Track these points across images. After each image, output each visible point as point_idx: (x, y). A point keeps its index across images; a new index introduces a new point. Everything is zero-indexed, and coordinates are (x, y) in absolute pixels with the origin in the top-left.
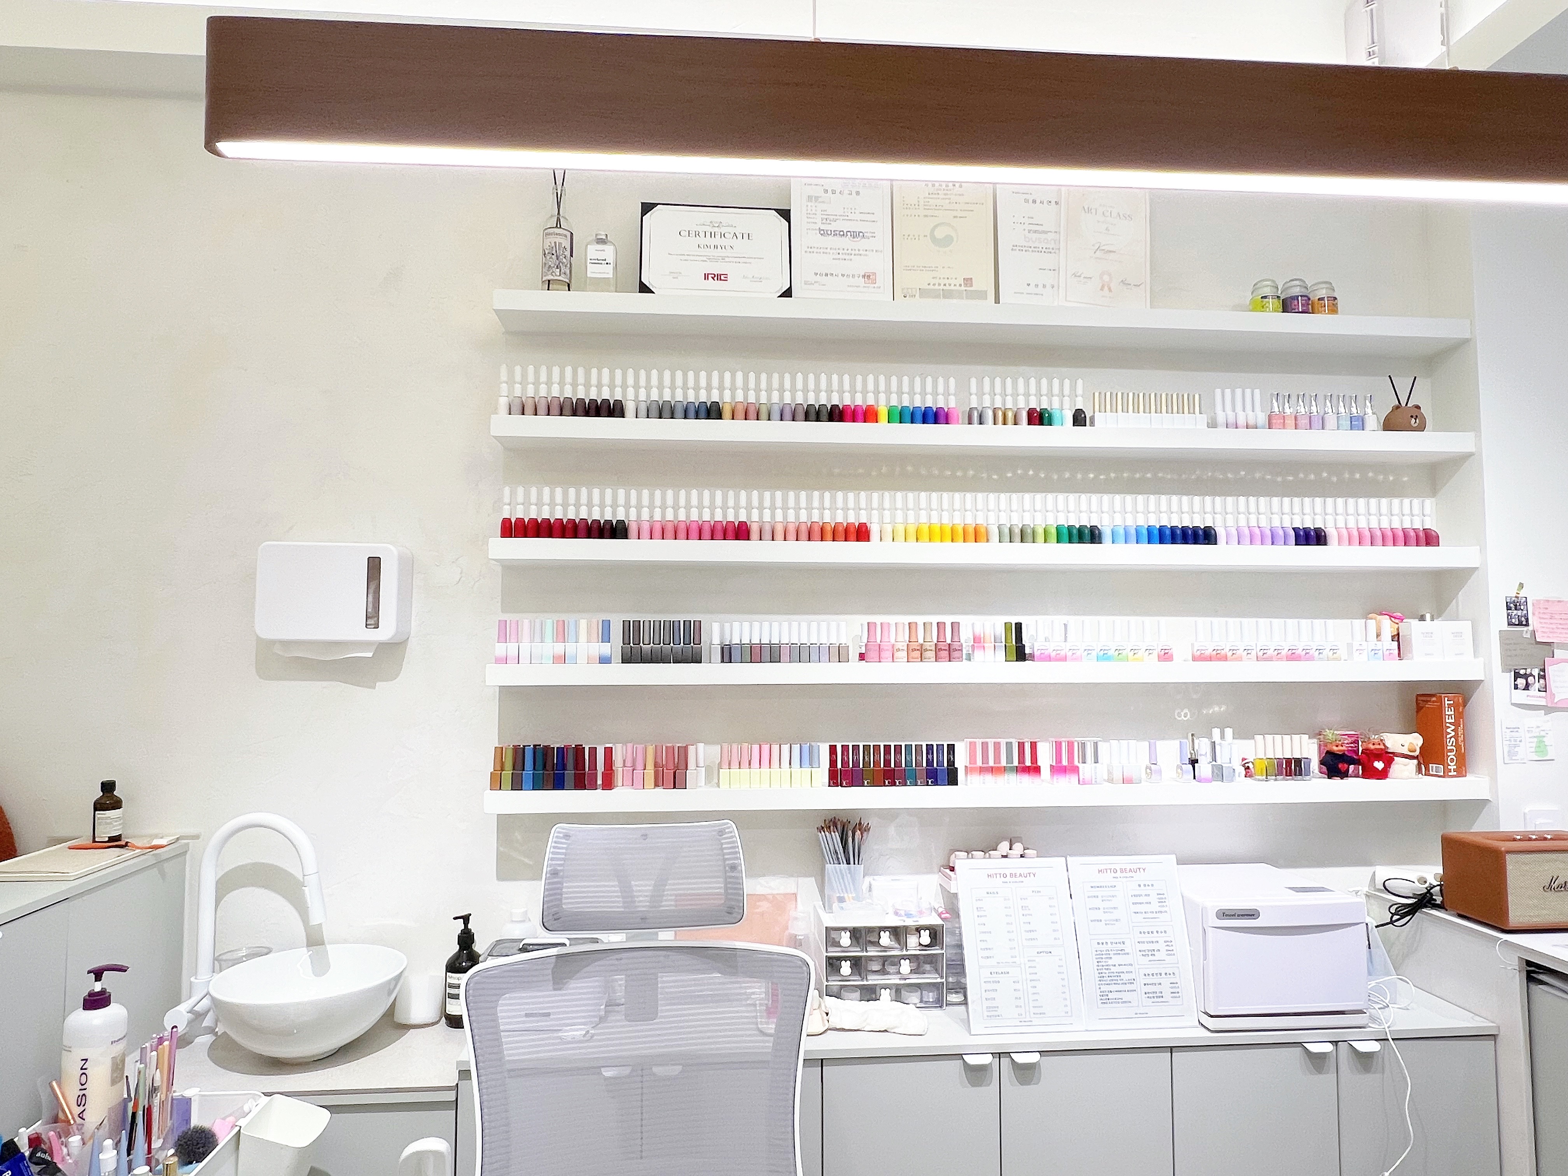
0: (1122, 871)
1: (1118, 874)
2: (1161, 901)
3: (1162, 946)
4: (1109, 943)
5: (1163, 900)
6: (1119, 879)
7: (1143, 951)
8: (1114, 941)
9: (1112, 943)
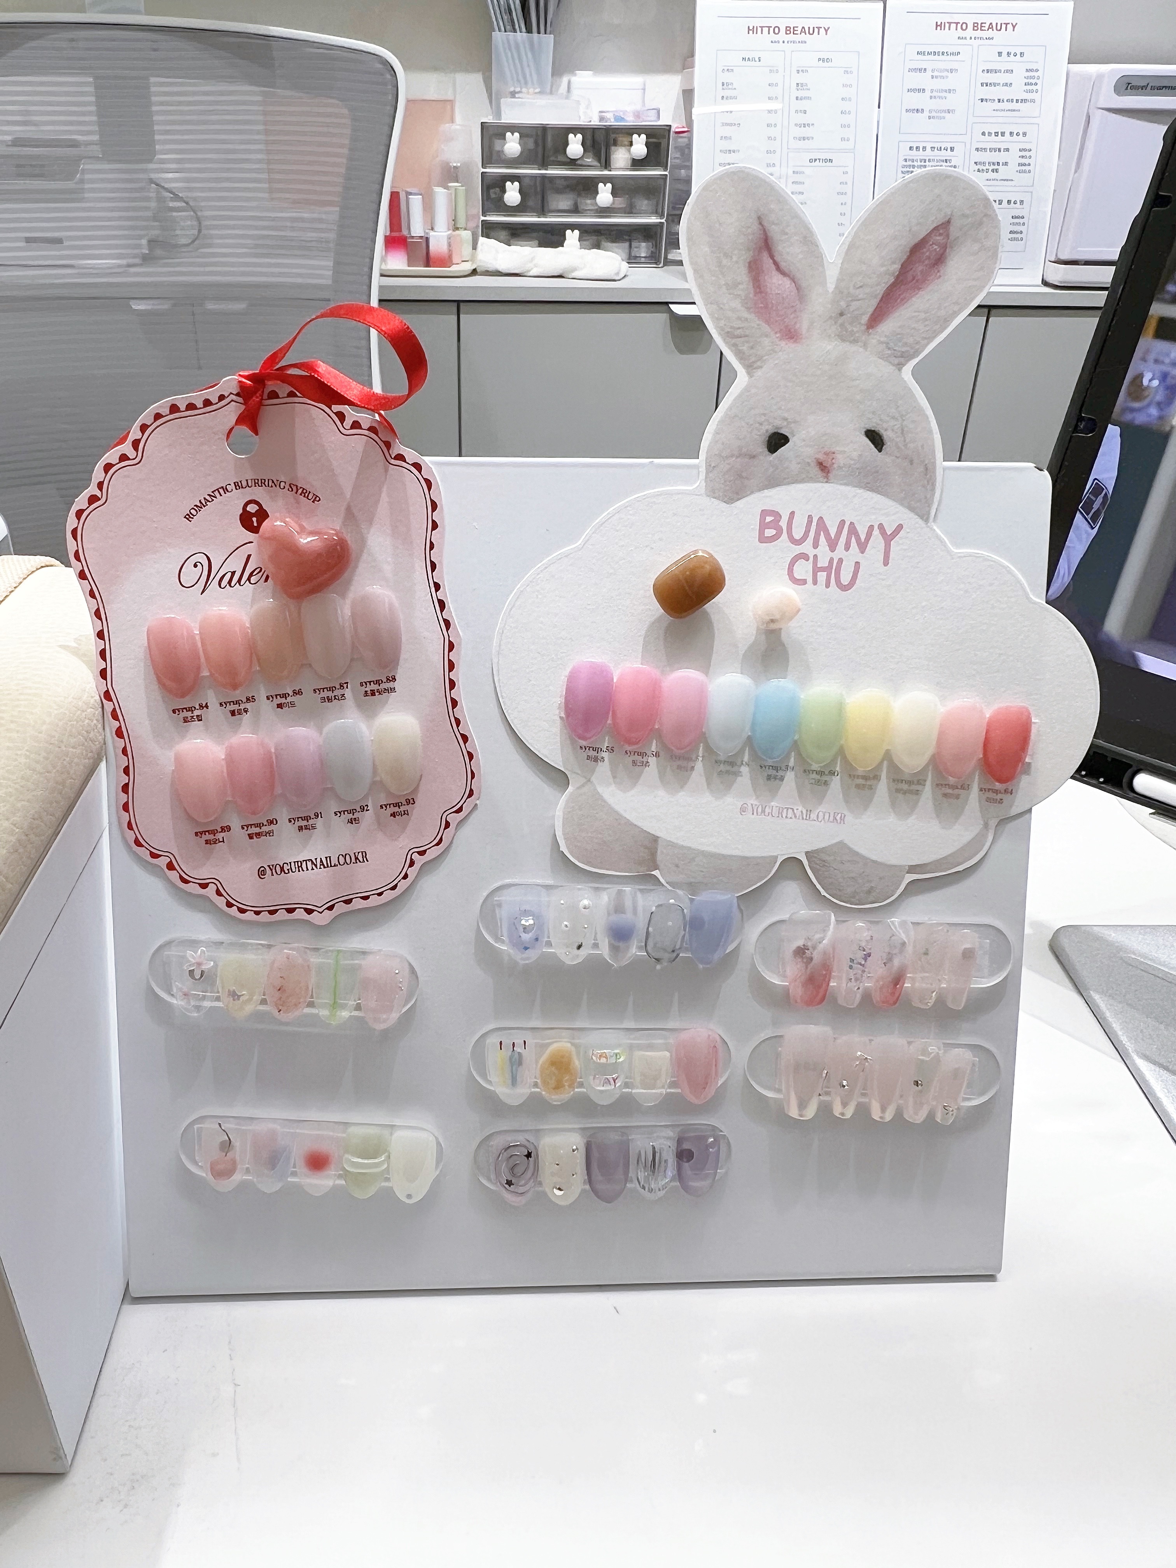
0: (976, 26)
1: (970, 32)
2: (1030, 84)
3: (1013, 158)
4: (928, 149)
5: (1033, 81)
6: (968, 41)
7: (980, 163)
8: (936, 145)
9: (933, 148)
